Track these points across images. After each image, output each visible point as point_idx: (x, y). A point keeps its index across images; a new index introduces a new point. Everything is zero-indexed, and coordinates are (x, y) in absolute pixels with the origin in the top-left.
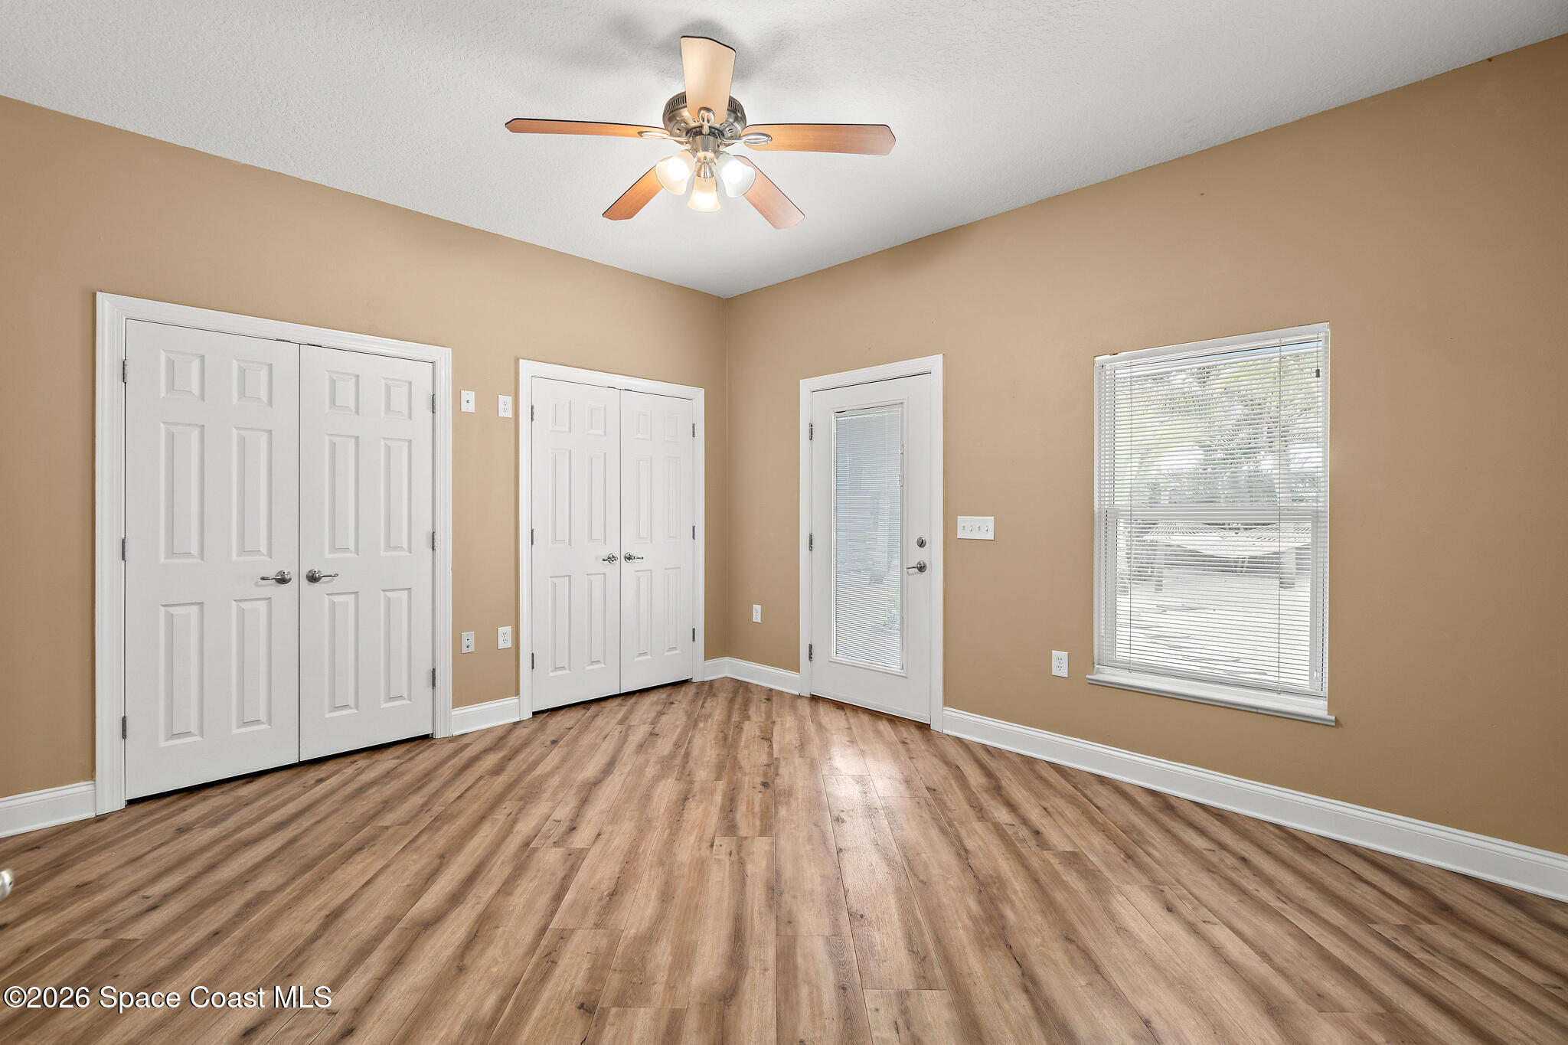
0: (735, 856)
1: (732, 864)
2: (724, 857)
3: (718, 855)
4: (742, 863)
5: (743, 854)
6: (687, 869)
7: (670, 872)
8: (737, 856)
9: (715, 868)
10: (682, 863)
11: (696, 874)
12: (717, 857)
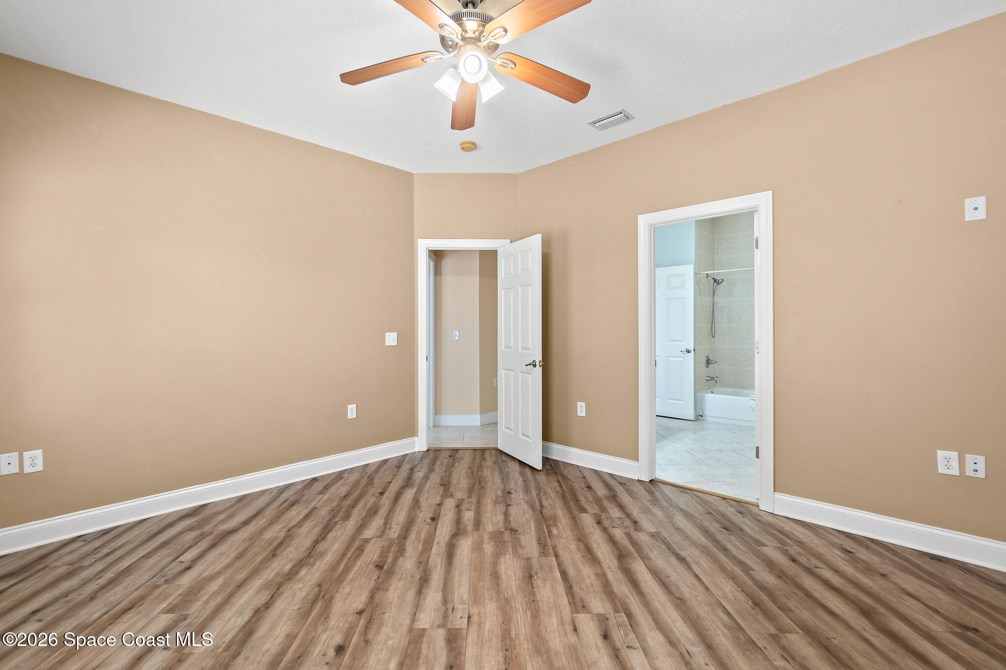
0: (450, 607)
1: (452, 600)
2: (458, 606)
3: (463, 609)
4: (445, 601)
5: (443, 609)
6: (486, 595)
7: (498, 592)
8: (448, 607)
9: (465, 596)
10: (491, 600)
11: (478, 592)
12: (464, 606)
